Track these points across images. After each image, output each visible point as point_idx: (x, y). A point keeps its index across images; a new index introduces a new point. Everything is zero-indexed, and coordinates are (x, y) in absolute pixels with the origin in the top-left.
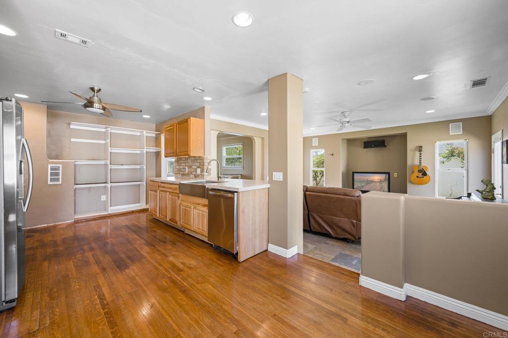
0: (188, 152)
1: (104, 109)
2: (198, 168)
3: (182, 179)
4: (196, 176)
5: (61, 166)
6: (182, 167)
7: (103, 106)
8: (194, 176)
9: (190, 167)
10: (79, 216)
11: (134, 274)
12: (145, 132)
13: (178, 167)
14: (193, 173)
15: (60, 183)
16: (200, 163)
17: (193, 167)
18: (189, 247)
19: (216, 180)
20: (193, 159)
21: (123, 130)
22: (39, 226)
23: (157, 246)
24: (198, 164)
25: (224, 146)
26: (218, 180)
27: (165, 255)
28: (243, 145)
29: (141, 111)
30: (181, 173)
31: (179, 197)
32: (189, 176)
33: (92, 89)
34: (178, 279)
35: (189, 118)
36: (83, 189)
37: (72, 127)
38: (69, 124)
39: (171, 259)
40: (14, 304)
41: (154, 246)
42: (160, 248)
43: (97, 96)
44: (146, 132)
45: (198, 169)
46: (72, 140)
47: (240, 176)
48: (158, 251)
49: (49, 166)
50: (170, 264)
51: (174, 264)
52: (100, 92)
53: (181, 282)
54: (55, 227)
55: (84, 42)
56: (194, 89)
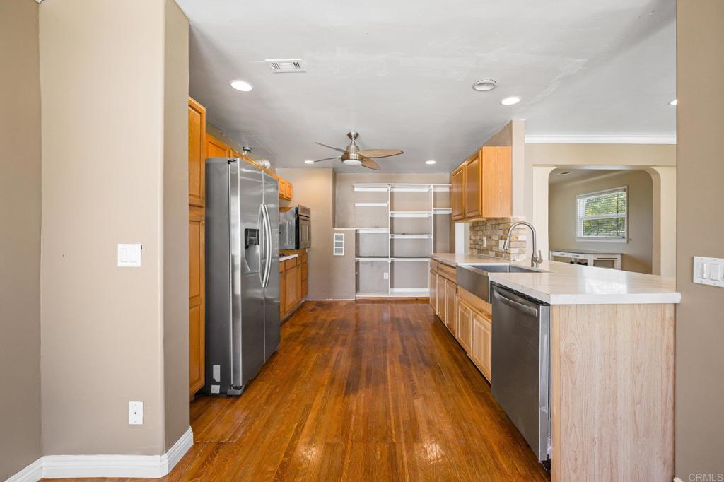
0: (478, 210)
1: (361, 158)
2: (501, 239)
3: (479, 257)
4: (498, 255)
5: (343, 235)
6: (478, 238)
7: (360, 155)
8: (494, 253)
9: (489, 237)
10: (361, 296)
11: (354, 408)
12: (432, 185)
13: (473, 237)
14: (494, 248)
15: (343, 254)
16: (504, 230)
17: (493, 238)
18: (460, 392)
19: (528, 265)
20: (493, 222)
21: (406, 187)
22: (327, 300)
23: (412, 368)
24: (501, 232)
25: (580, 198)
26: (532, 265)
27: (414, 388)
28: (628, 191)
29: (402, 153)
30: (477, 247)
31: (457, 289)
32: (488, 254)
33: (349, 135)
34: (402, 457)
35: (482, 149)
36: (366, 263)
37: (356, 189)
38: (353, 187)
39: (418, 403)
40: (239, 392)
41: (409, 365)
42: (414, 374)
43: (355, 144)
44: (434, 187)
45: (500, 241)
46: (357, 205)
47: (619, 257)
48: (410, 376)
49: (335, 234)
50: (410, 414)
51: (415, 419)
52: (358, 138)
53: (403, 467)
54: (337, 303)
55: (297, 64)
56: (473, 88)
